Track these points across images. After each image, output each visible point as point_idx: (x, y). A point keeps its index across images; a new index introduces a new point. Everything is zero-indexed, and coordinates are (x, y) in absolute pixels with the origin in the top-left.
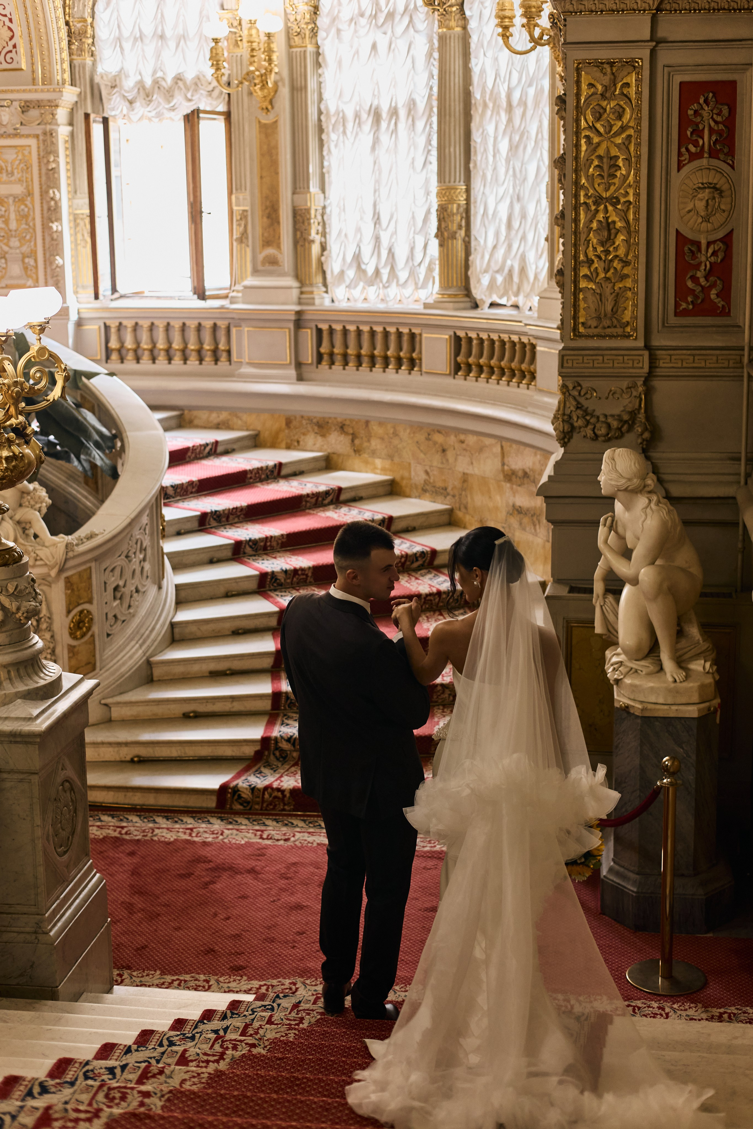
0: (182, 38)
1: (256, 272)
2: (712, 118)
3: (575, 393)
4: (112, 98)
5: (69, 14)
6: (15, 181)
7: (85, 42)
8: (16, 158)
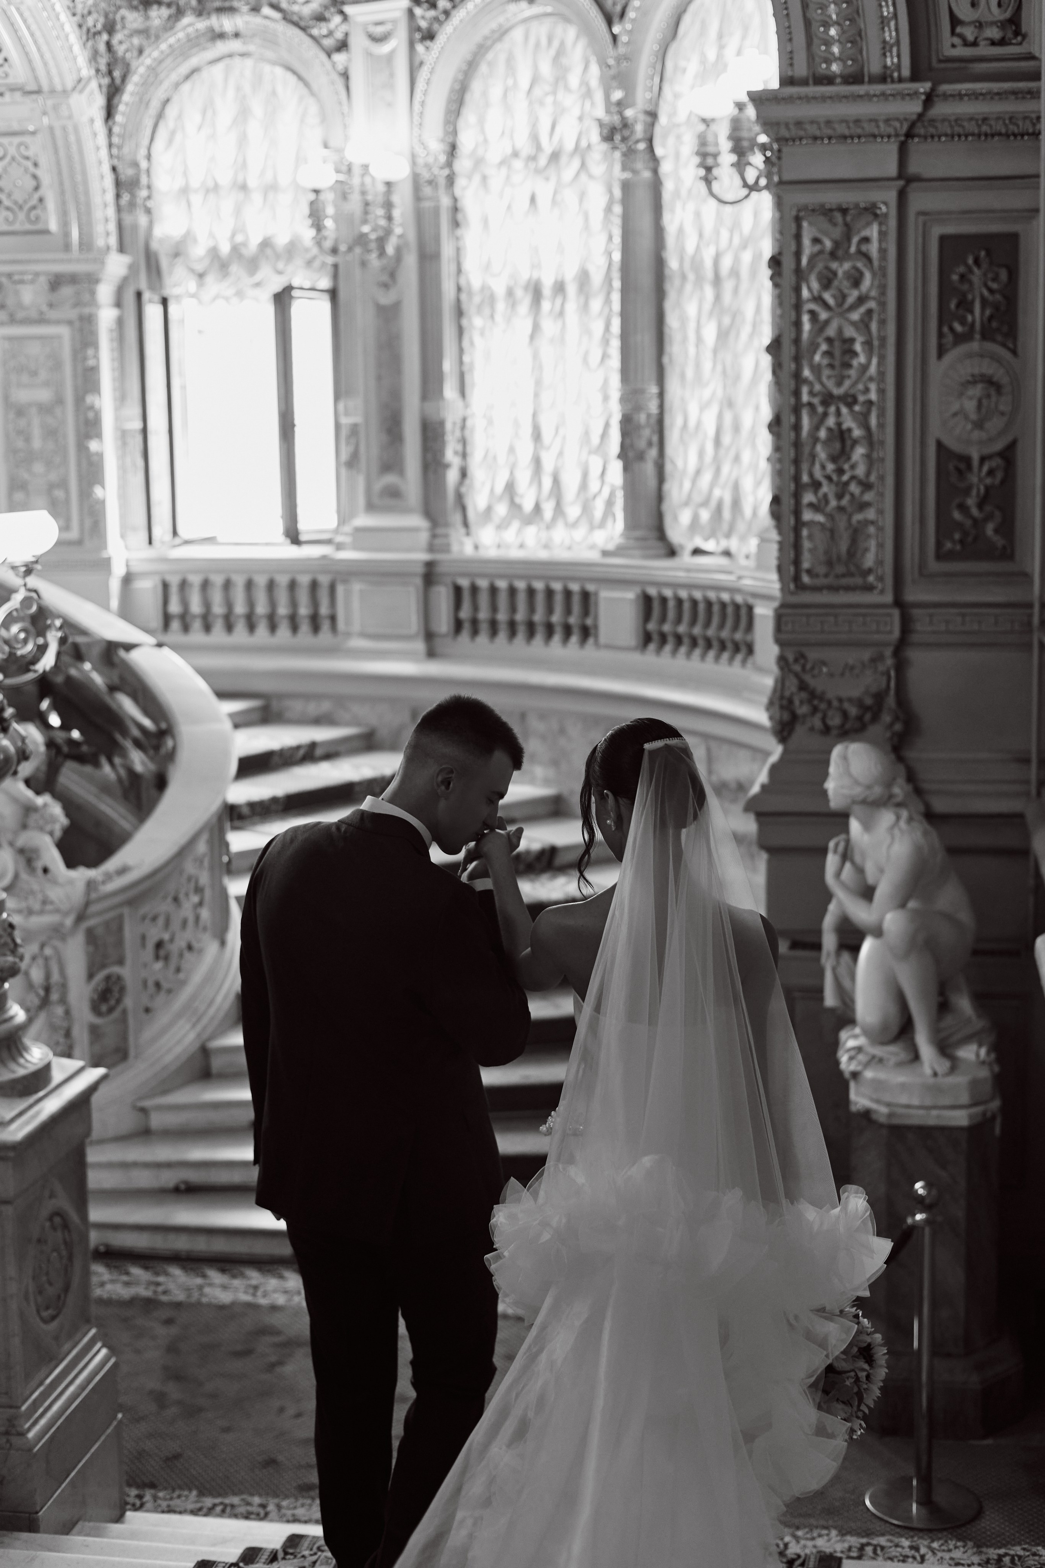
0: (271, 188)
1: (371, 507)
2: (986, 285)
3: (797, 668)
4: (173, 270)
5: (118, 158)
6: (40, 384)
7: (139, 195)
8: (42, 353)
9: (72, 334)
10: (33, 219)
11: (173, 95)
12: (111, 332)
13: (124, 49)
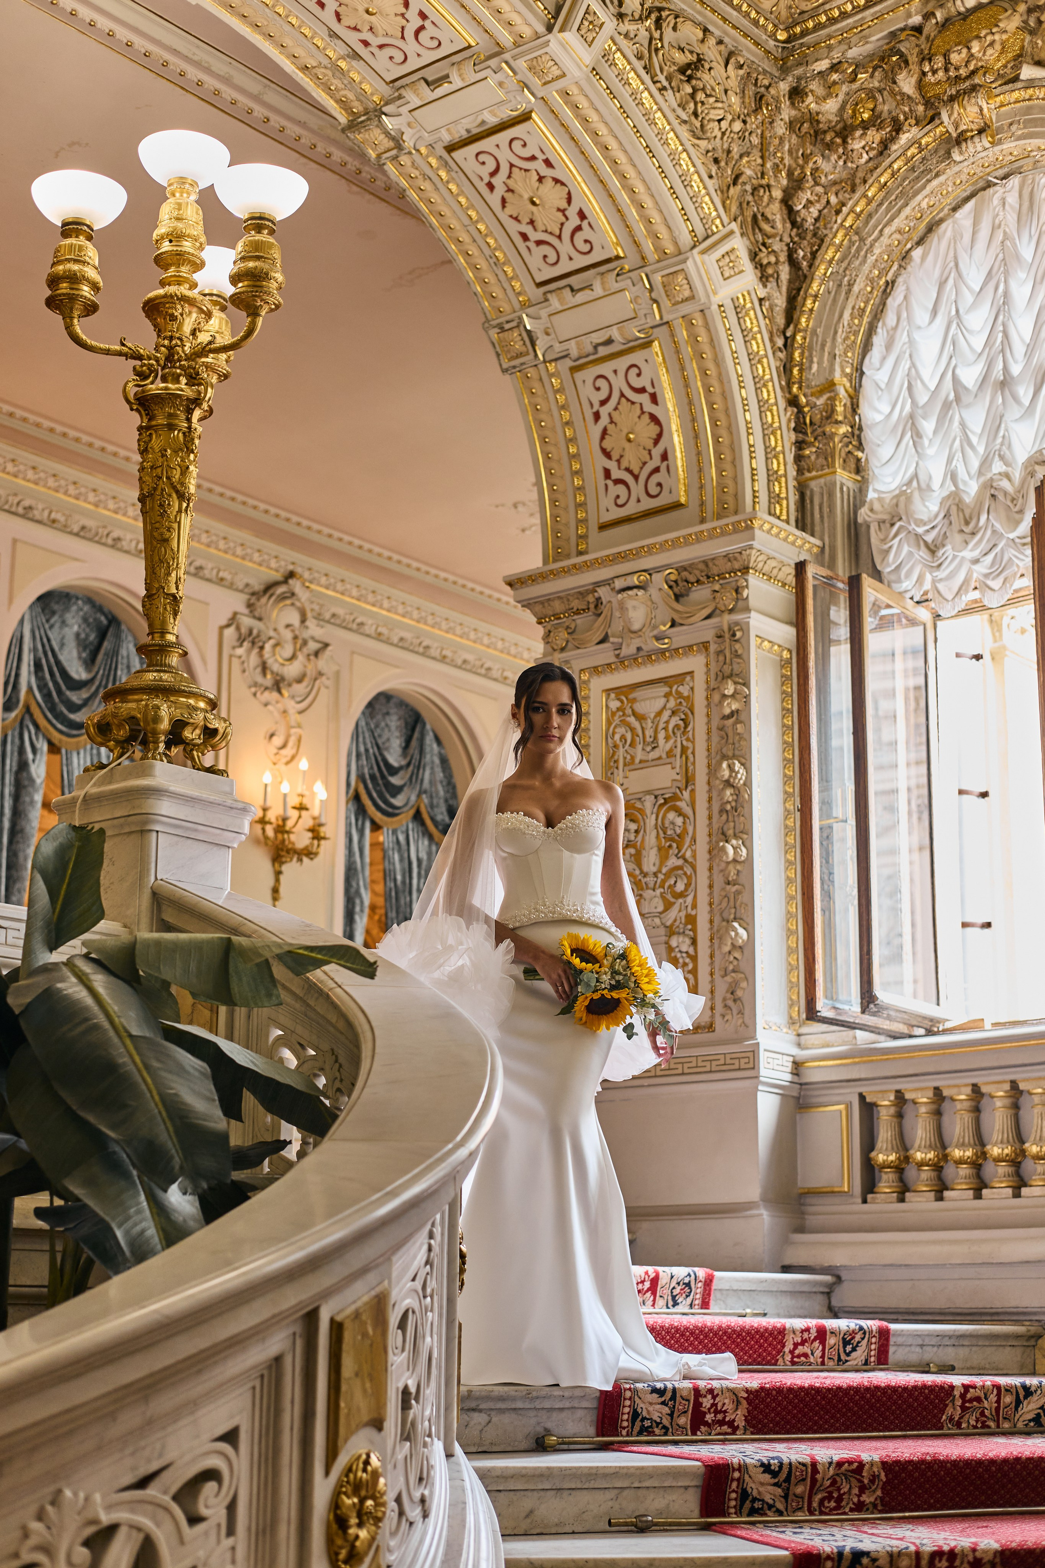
4: (891, 547)
5: (800, 383)
6: (660, 758)
7: (833, 435)
8: (664, 707)
9: (707, 665)
10: (653, 490)
11: (897, 275)
12: (782, 667)
13: (815, 214)
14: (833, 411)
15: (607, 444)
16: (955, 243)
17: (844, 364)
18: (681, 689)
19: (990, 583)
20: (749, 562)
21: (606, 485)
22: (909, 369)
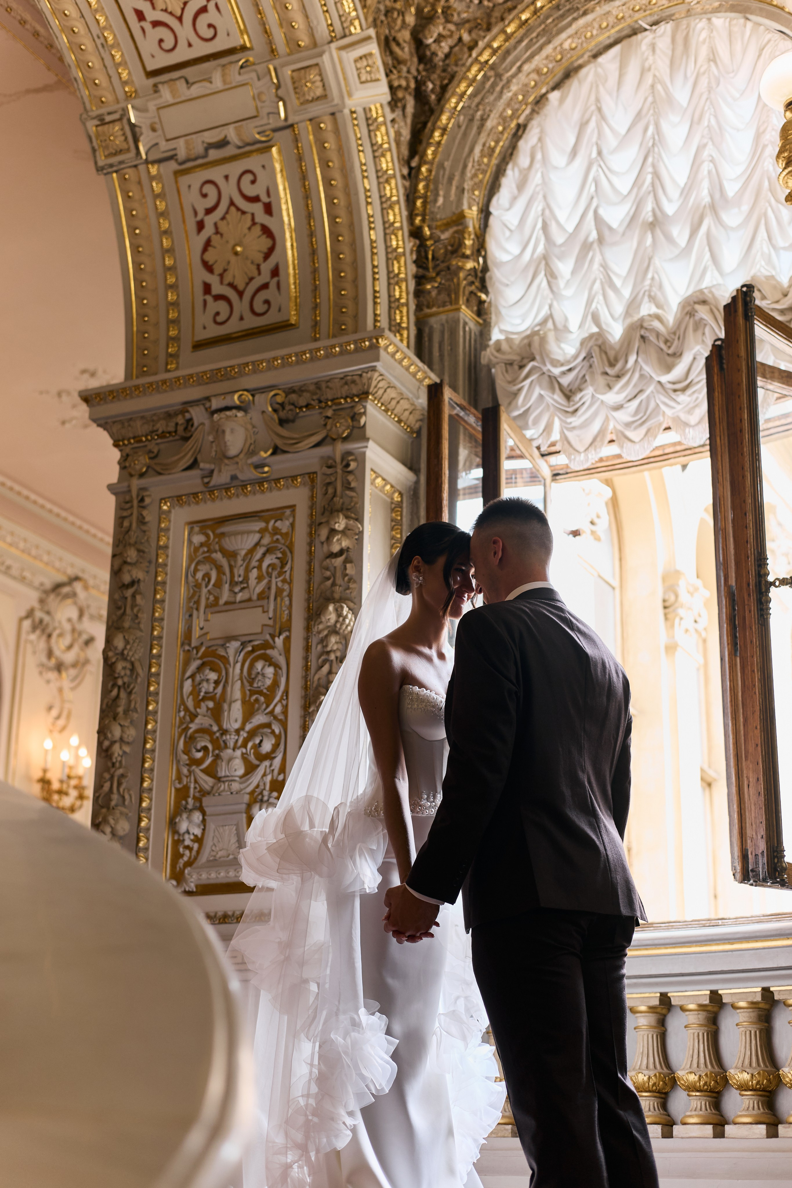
4: (520, 390)
5: (424, 215)
6: (250, 600)
7: (461, 268)
8: (257, 544)
9: (312, 497)
10: (259, 307)
11: (529, 119)
12: (392, 510)
13: (446, 50)
14: (461, 244)
15: (210, 256)
16: (597, 86)
17: (471, 201)
18: (279, 524)
19: (630, 434)
20: (369, 386)
21: (205, 302)
22: (543, 211)
